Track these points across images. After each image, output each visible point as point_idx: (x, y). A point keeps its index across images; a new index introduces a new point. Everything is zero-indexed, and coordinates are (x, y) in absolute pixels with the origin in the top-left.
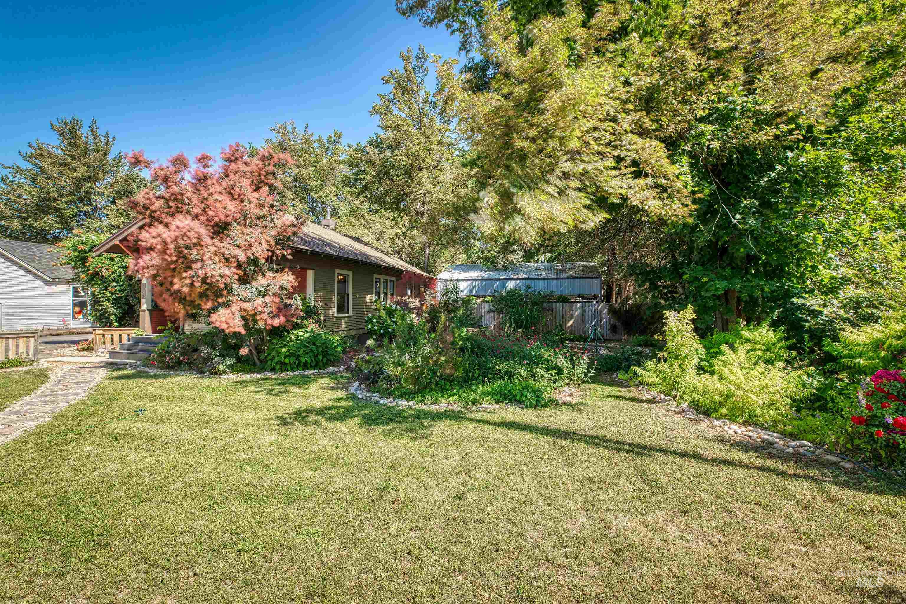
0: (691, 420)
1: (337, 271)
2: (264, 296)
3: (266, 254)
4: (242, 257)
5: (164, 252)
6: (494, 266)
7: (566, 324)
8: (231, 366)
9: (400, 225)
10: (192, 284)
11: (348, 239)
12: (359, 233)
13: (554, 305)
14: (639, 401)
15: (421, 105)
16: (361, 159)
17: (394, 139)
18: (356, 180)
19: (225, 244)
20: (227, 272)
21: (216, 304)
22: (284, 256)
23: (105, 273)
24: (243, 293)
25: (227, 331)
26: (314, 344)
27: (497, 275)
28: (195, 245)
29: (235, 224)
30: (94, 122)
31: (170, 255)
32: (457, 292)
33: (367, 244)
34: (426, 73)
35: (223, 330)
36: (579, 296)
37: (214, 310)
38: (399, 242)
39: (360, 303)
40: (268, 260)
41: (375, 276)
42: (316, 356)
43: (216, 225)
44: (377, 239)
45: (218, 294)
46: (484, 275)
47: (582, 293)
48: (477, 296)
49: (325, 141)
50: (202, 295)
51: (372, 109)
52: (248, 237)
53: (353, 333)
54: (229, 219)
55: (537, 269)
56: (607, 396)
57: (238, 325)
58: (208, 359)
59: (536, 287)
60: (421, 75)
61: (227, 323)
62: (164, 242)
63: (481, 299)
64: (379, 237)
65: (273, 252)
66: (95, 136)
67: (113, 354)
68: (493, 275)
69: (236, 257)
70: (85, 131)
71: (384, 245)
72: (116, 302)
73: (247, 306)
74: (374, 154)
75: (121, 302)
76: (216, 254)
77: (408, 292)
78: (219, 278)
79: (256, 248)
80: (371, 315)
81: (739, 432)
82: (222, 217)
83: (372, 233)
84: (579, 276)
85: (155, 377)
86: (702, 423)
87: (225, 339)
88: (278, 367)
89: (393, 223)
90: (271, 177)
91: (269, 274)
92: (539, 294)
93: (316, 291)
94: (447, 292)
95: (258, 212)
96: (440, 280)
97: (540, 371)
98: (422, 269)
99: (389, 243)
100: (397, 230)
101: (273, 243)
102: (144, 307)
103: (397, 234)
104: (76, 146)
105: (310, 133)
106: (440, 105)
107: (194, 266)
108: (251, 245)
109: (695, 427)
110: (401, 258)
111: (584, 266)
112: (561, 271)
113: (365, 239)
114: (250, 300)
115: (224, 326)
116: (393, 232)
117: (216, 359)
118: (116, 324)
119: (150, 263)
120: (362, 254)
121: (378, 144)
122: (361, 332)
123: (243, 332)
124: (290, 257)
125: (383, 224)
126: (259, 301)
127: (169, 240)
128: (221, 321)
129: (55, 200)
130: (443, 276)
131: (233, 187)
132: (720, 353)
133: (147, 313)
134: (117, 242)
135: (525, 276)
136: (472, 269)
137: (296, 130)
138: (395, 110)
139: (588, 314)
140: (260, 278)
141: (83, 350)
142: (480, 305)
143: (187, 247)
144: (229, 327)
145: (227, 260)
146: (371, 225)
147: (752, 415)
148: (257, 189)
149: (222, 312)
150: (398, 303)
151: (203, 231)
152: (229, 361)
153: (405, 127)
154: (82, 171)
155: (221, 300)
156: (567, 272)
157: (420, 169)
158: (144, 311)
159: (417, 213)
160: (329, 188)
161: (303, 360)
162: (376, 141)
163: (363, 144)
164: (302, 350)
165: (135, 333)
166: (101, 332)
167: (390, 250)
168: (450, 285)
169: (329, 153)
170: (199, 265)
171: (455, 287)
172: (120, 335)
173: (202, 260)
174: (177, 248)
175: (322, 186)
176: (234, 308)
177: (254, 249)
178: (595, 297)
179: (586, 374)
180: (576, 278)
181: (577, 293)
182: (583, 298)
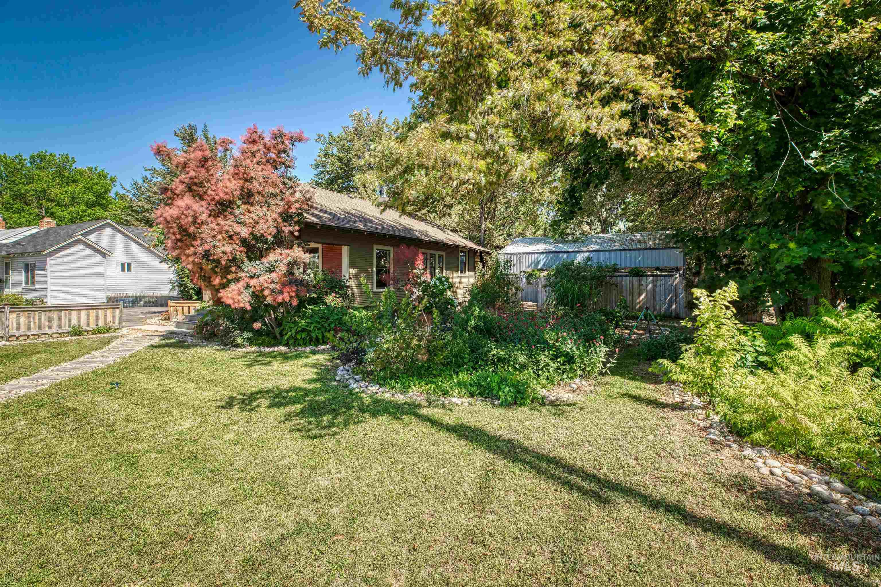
0: (714, 442)
1: (375, 247)
2: (271, 272)
3: (273, 231)
6: (563, 238)
8: (248, 339)
13: (619, 279)
14: (663, 406)
19: (229, 222)
21: (225, 280)
24: (253, 269)
25: (233, 306)
26: (328, 319)
27: (565, 248)
29: (239, 202)
30: (205, 127)
35: (229, 306)
36: (657, 269)
37: (223, 286)
42: (328, 332)
43: (219, 203)
45: (227, 270)
46: (552, 247)
47: (661, 265)
52: (254, 215)
54: (232, 199)
55: (610, 240)
56: (623, 395)
57: (244, 301)
58: (227, 332)
61: (233, 299)
65: (281, 229)
66: (207, 138)
67: (178, 324)
68: (561, 247)
69: (239, 234)
70: (199, 134)
73: (255, 282)
76: (220, 232)
78: (222, 255)
79: (262, 225)
81: (778, 472)
82: (225, 196)
84: (658, 246)
86: (727, 450)
88: (291, 342)
90: (283, 155)
93: (351, 266)
97: (544, 359)
98: (479, 243)
101: (280, 220)
108: (256, 223)
109: (713, 455)
112: (639, 242)
114: (258, 277)
115: (230, 301)
117: (235, 333)
118: (195, 298)
120: (406, 229)
123: (249, 308)
126: (266, 277)
128: (228, 297)
130: (508, 249)
132: (789, 346)
135: (597, 248)
137: (371, 116)
139: (661, 289)
140: (272, 255)
142: (540, 279)
144: (234, 303)
145: (231, 237)
147: (809, 447)
149: (231, 288)
152: (245, 335)
155: (229, 277)
156: (645, 242)
161: (313, 335)
164: (313, 326)
165: (199, 305)
166: (174, 304)
171: (508, 262)
172: (189, 307)
176: (242, 284)
177: (259, 227)
178: (677, 269)
179: (604, 364)
180: (655, 249)
181: (655, 265)
182: (662, 270)
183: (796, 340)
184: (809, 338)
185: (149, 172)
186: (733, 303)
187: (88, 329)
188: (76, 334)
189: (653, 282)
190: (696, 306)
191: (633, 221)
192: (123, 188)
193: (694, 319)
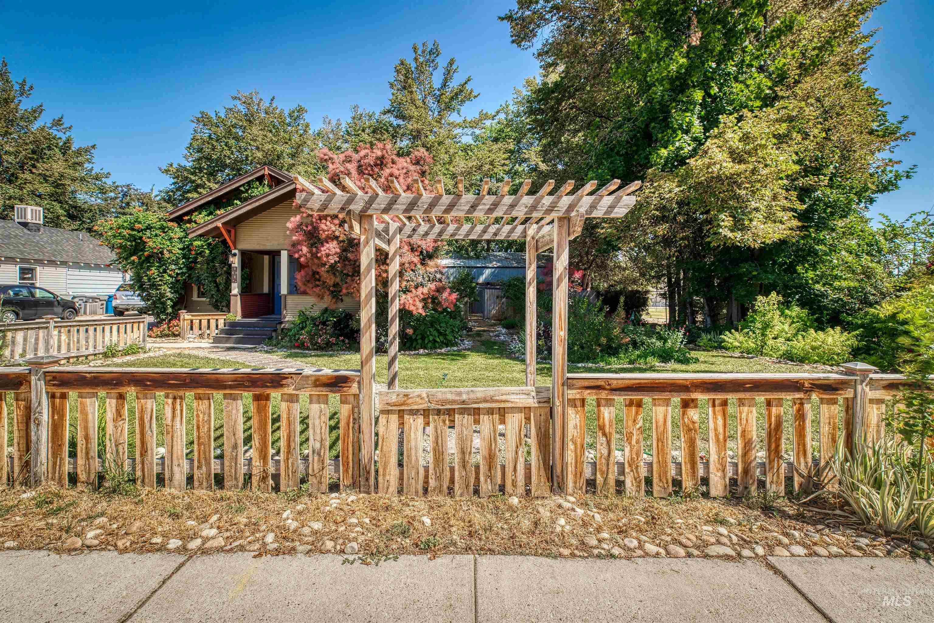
2: (433, 282)
34: (435, 68)
60: (431, 69)
72: (173, 287)
75: (179, 286)
102: (235, 291)
133: (238, 297)
134: (219, 224)
141: (157, 336)
149: (407, 296)
158: (236, 296)
165: (224, 318)
166: (190, 317)
172: (209, 320)
187: (120, 348)
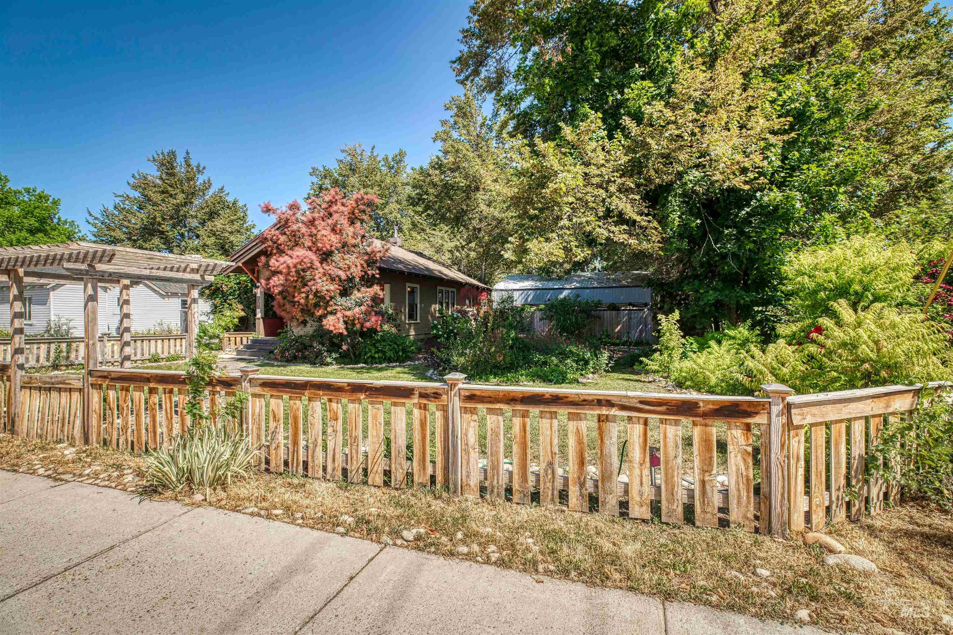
1: (408, 284)
2: (360, 306)
3: (361, 274)
4: (343, 277)
5: (288, 274)
6: (549, 276)
7: (613, 330)
8: (335, 359)
9: (458, 237)
10: (307, 297)
11: (413, 254)
12: (421, 247)
13: (602, 313)
15: (478, 129)
16: (424, 182)
17: (454, 163)
18: (419, 199)
19: (331, 267)
20: (332, 288)
21: (326, 312)
22: (373, 275)
23: (225, 289)
24: (345, 304)
25: (334, 332)
26: (395, 343)
27: (550, 285)
28: (309, 268)
29: (336, 252)
30: (188, 153)
31: (293, 276)
32: (512, 302)
33: (429, 259)
35: (332, 331)
36: (630, 304)
37: (325, 316)
38: (458, 254)
39: (426, 311)
40: (362, 278)
41: (439, 288)
42: (397, 353)
43: (324, 253)
44: (437, 252)
45: (327, 304)
46: (539, 285)
47: (632, 301)
48: (532, 305)
49: (390, 159)
50: (316, 305)
51: (434, 136)
52: (347, 262)
53: (422, 337)
54: (333, 248)
55: (590, 278)
56: (620, 379)
57: (341, 328)
58: (319, 354)
59: (586, 295)
61: (334, 326)
62: (288, 267)
63: (535, 308)
64: (439, 250)
65: (366, 272)
67: (239, 352)
68: (547, 284)
69: (338, 276)
71: (443, 257)
73: (349, 313)
74: (436, 177)
76: (324, 275)
77: (467, 302)
78: (326, 292)
79: (353, 269)
80: (436, 322)
82: (328, 247)
83: (432, 246)
84: (631, 285)
85: (279, 366)
87: (331, 339)
88: (369, 360)
89: (452, 236)
91: (363, 289)
92: (587, 303)
93: (391, 301)
94: (503, 302)
95: (353, 241)
96: (496, 290)
98: (480, 280)
99: (448, 255)
100: (456, 243)
101: (365, 266)
102: (259, 315)
103: (456, 247)
104: (173, 175)
105: (375, 154)
106: (496, 128)
107: (310, 284)
108: (349, 268)
110: (459, 270)
111: (636, 274)
112: (614, 280)
113: (426, 253)
114: (350, 309)
115: (332, 328)
116: (452, 244)
117: (325, 354)
119: (278, 283)
120: (428, 269)
121: (439, 166)
122: (429, 336)
123: (346, 333)
124: (377, 276)
125: (442, 238)
126: (357, 309)
127: (291, 265)
128: (330, 325)
129: (159, 224)
130: (500, 285)
131: (335, 225)
133: (261, 320)
134: (241, 264)
135: (578, 285)
136: (527, 279)
137: (364, 152)
138: (455, 135)
139: (634, 321)
140: (356, 292)
142: (533, 313)
143: (304, 270)
144: (335, 329)
145: (332, 279)
146: (431, 239)
148: (352, 223)
149: (330, 318)
150: (459, 312)
151: (314, 257)
152: (334, 355)
153: (465, 151)
154: (181, 197)
155: (329, 309)
156: (619, 281)
157: (477, 189)
158: (259, 319)
159: (475, 229)
160: (393, 206)
161: (388, 355)
162: (437, 164)
163: (426, 166)
165: (252, 336)
167: (449, 262)
168: (505, 295)
169: (393, 171)
170: (312, 282)
171: (510, 298)
172: (242, 338)
173: (314, 280)
174: (297, 272)
175: (387, 203)
176: (339, 315)
177: (352, 270)
178: (646, 305)
179: (607, 364)
180: (627, 287)
181: (628, 301)
182: (634, 306)
183: (712, 343)
184: (719, 342)
185: (120, 199)
186: (677, 321)
187: (162, 356)
188: (156, 361)
189: (628, 314)
190: (660, 325)
191: (606, 260)
192: (91, 215)
193: (659, 331)
